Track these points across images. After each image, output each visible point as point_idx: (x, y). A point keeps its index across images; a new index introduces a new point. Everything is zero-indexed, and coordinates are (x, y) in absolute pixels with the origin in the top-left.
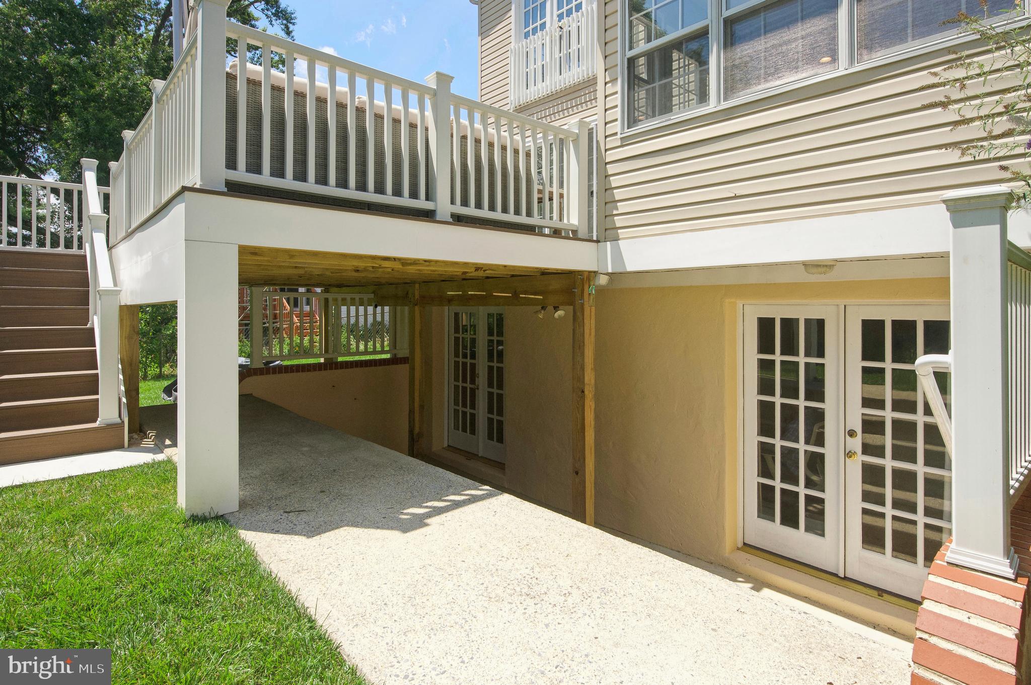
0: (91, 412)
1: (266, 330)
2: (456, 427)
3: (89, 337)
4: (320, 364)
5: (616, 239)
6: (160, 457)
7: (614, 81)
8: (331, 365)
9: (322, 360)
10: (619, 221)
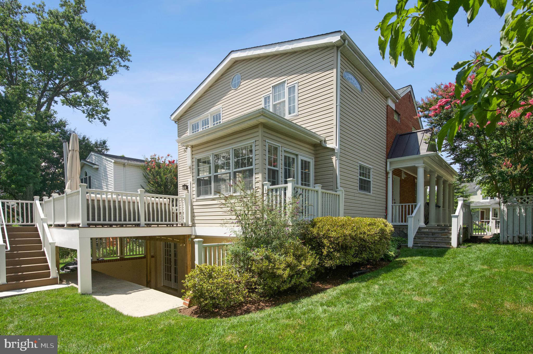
0: (48, 275)
1: (97, 244)
2: (166, 279)
3: (43, 254)
4: (118, 259)
5: (195, 226)
6: (69, 286)
7: (194, 183)
8: (122, 259)
9: (119, 258)
10: (196, 222)
